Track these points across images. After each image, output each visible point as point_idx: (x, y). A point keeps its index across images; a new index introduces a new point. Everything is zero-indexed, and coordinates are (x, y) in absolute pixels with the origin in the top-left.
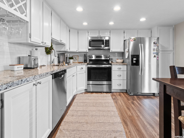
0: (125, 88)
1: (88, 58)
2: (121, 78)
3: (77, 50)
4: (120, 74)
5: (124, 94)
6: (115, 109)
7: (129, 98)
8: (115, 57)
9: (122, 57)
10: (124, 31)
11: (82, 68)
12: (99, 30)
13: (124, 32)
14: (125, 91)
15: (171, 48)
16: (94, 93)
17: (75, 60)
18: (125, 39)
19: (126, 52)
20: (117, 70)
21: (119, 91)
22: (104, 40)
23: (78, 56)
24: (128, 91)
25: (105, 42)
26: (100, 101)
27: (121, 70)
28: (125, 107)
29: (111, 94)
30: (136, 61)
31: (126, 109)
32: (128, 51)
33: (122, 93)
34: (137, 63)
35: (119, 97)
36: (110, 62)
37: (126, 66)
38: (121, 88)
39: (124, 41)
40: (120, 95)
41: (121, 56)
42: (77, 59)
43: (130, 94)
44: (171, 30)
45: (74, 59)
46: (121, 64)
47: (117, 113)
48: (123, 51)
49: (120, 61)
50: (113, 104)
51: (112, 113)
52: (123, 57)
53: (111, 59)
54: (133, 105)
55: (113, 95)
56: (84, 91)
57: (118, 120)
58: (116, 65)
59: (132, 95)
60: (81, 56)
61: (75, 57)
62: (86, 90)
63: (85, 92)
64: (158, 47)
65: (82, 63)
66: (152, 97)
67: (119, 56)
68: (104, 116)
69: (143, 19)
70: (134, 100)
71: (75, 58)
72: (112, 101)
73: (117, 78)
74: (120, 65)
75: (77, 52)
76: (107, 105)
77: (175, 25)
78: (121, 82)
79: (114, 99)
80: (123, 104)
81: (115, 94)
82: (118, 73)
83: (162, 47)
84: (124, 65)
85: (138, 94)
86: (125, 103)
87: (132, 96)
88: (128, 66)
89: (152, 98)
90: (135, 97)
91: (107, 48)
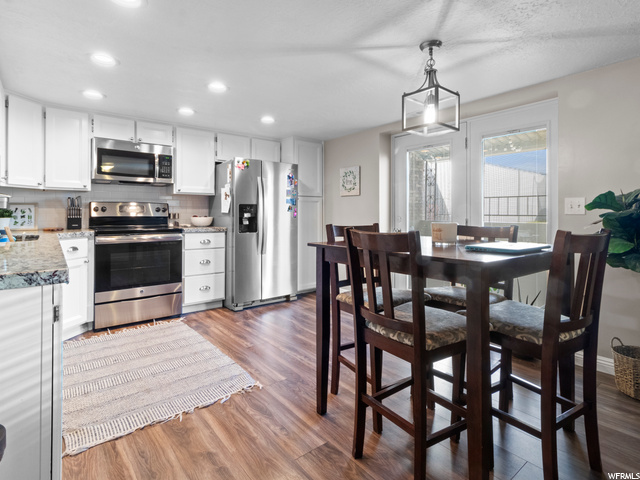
0: (222, 296)
1: (84, 211)
2: (211, 268)
3: (41, 181)
4: (206, 258)
5: (219, 313)
6: (208, 345)
7: (236, 316)
8: (184, 210)
9: (206, 211)
10: (216, 135)
11: (75, 249)
12: (137, 121)
13: (216, 140)
14: (221, 305)
15: (318, 191)
16: (124, 329)
17: (20, 220)
18: (219, 158)
19: (223, 197)
21: (203, 308)
22: (156, 156)
23: (36, 204)
24: (229, 303)
25: (157, 160)
26: (158, 341)
27: (209, 246)
28: (233, 336)
29: (182, 319)
30: (249, 219)
31: (237, 339)
32: (228, 193)
33: (212, 312)
34: (252, 226)
35: (209, 320)
36: (171, 225)
37: (224, 234)
38: (210, 296)
39: (217, 163)
40: (210, 317)
41: (203, 208)
42: (30, 217)
43: (237, 309)
44: (319, 150)
45: (15, 217)
46: (210, 229)
47: (218, 351)
48: (211, 191)
49: (204, 220)
50: (201, 338)
51: (207, 354)
52: (213, 211)
53: (174, 216)
54: (248, 329)
55: (189, 321)
56: (80, 331)
57: (227, 360)
59: (241, 308)
60: (49, 204)
61: (20, 207)
62: (86, 325)
63: (83, 334)
64: (296, 186)
65: (60, 230)
66: (284, 304)
67: (199, 208)
68: (189, 365)
69: (268, 119)
70: (247, 318)
71: (19, 214)
72: (194, 333)
73: (200, 269)
74: (207, 232)
75: (41, 187)
76: (183, 343)
77: (325, 142)
78: (210, 281)
79: (196, 328)
80: (226, 332)
81: (194, 316)
82: (203, 255)
83: (304, 186)
84: (220, 231)
85: (254, 305)
86: (229, 329)
87: (241, 313)
88: (230, 233)
89: (285, 307)
90: (248, 312)
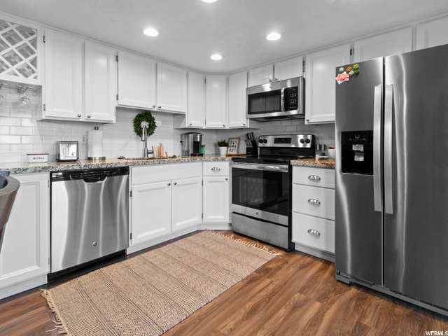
2: (321, 211)
3: (225, 123)
4: (316, 198)
12: (274, 63)
13: (353, 51)
20: (307, 182)
21: (319, 255)
22: (283, 90)
23: (239, 139)
25: (283, 95)
27: (318, 184)
42: (237, 145)
43: (338, 277)
45: (230, 147)
46: (319, 164)
53: (320, 147)
58: (303, 166)
59: (348, 281)
61: (233, 140)
71: (232, 145)
74: (315, 167)
78: (320, 226)
82: (312, 194)
91: (294, 112)
